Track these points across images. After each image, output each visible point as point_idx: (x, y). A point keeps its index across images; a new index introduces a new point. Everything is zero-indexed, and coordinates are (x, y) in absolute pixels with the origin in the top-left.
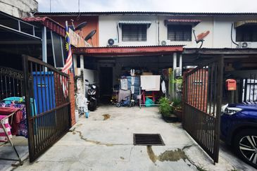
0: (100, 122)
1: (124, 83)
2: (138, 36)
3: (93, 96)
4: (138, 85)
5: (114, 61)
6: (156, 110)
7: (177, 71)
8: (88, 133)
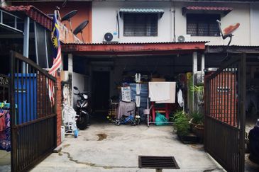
0: (94, 142)
1: (126, 92)
2: (145, 30)
3: (83, 109)
4: (145, 95)
5: (112, 63)
6: (170, 129)
7: (199, 76)
8: (79, 155)
